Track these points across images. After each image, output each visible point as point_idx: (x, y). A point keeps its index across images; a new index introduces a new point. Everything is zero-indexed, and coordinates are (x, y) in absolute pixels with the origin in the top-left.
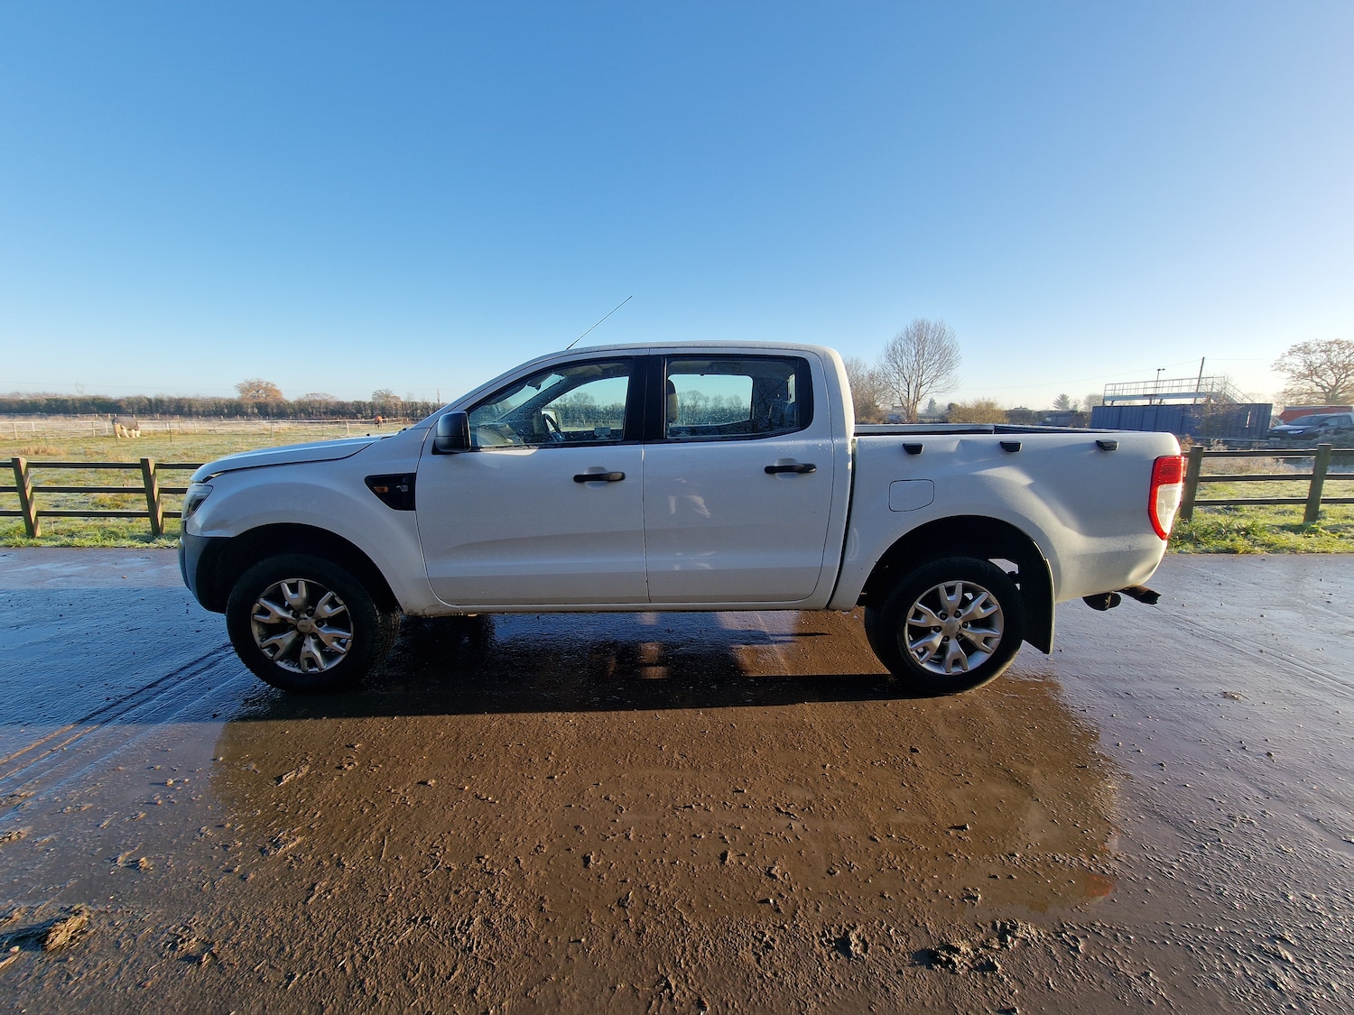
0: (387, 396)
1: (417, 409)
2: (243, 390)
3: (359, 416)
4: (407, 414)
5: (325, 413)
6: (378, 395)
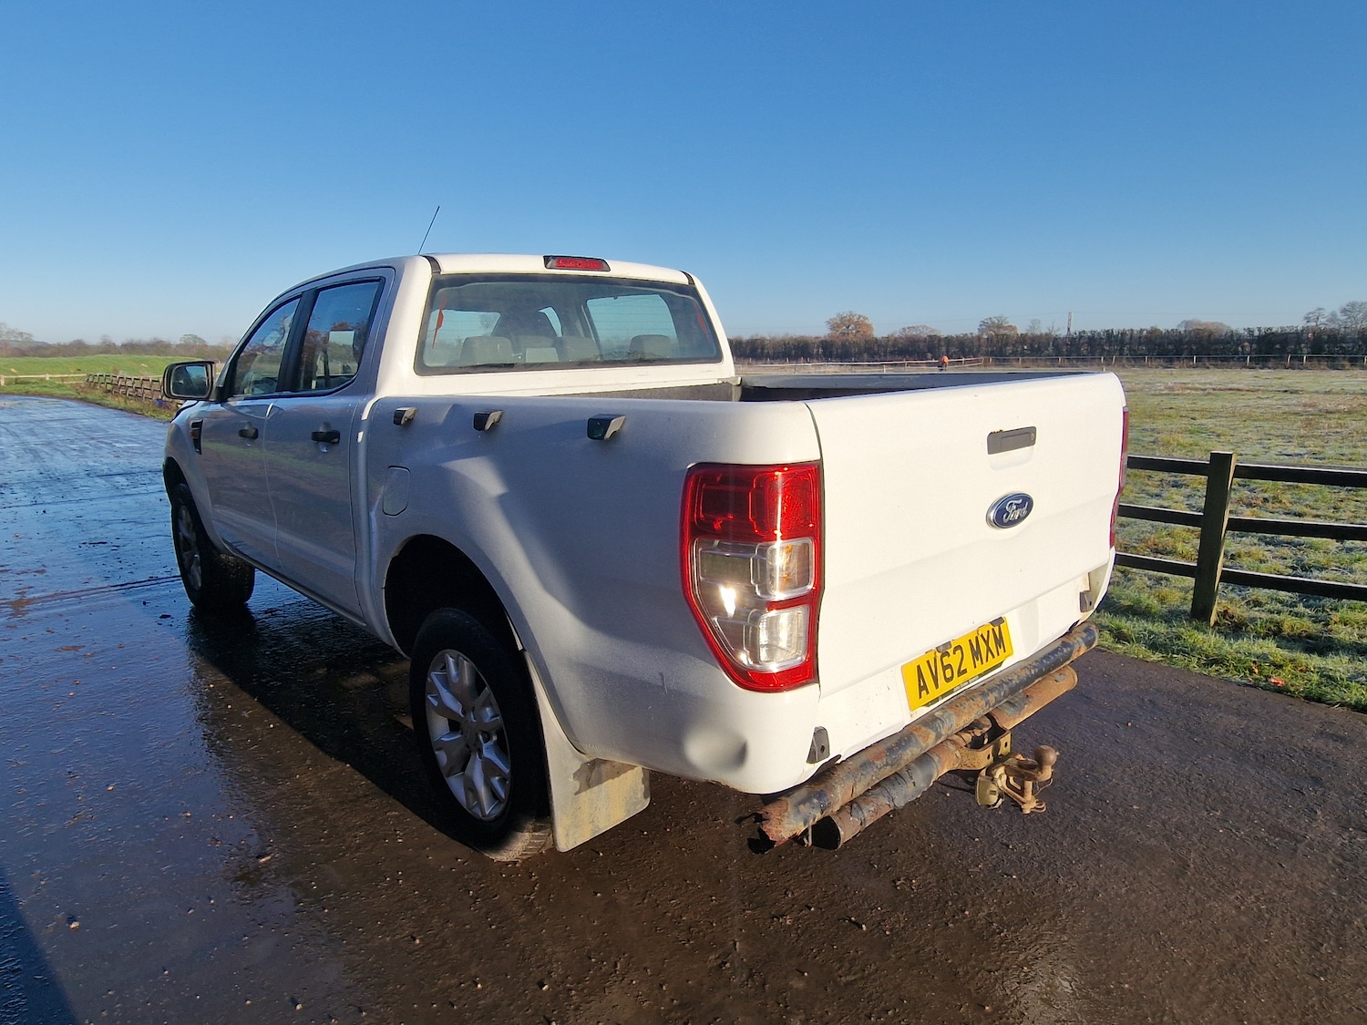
0: (999, 326)
1: (1007, 345)
2: (834, 326)
3: (929, 355)
4: (992, 352)
5: (892, 353)
6: (986, 326)
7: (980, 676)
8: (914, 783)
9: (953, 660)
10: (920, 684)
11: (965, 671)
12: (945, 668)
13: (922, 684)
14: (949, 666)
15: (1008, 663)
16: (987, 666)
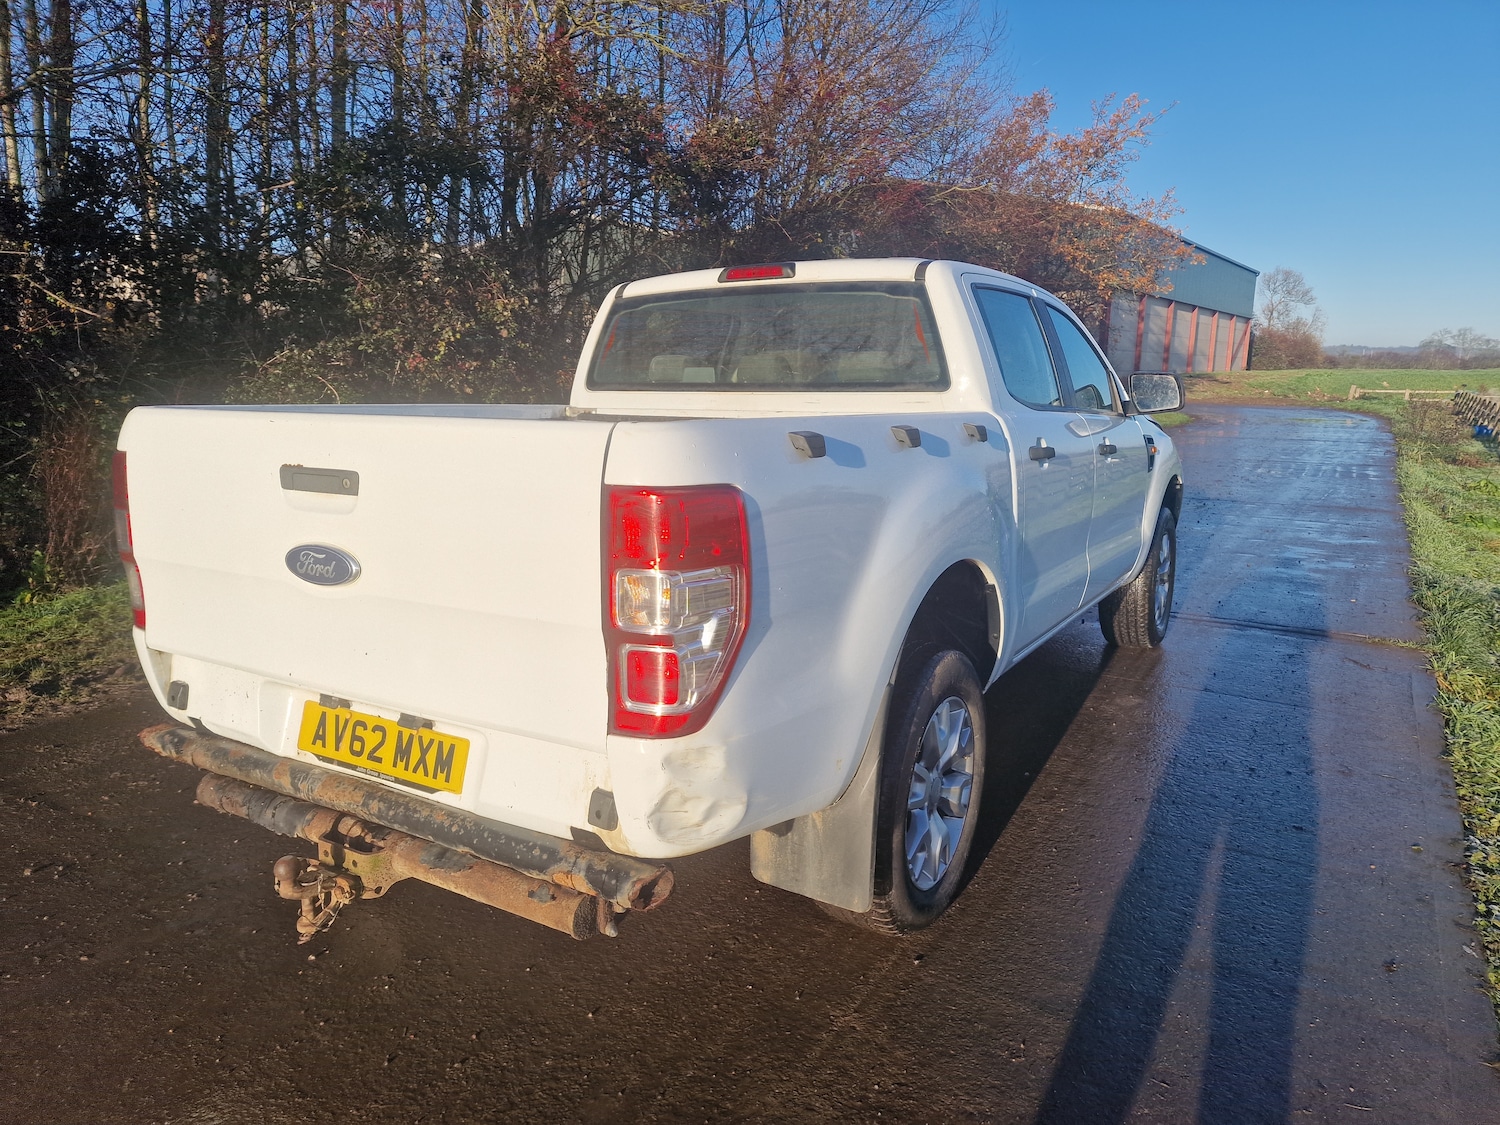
7: (397, 780)
8: (274, 814)
9: (372, 739)
10: (318, 731)
11: (379, 760)
12: (355, 738)
13: (321, 733)
14: (361, 740)
15: (444, 798)
16: (409, 776)
